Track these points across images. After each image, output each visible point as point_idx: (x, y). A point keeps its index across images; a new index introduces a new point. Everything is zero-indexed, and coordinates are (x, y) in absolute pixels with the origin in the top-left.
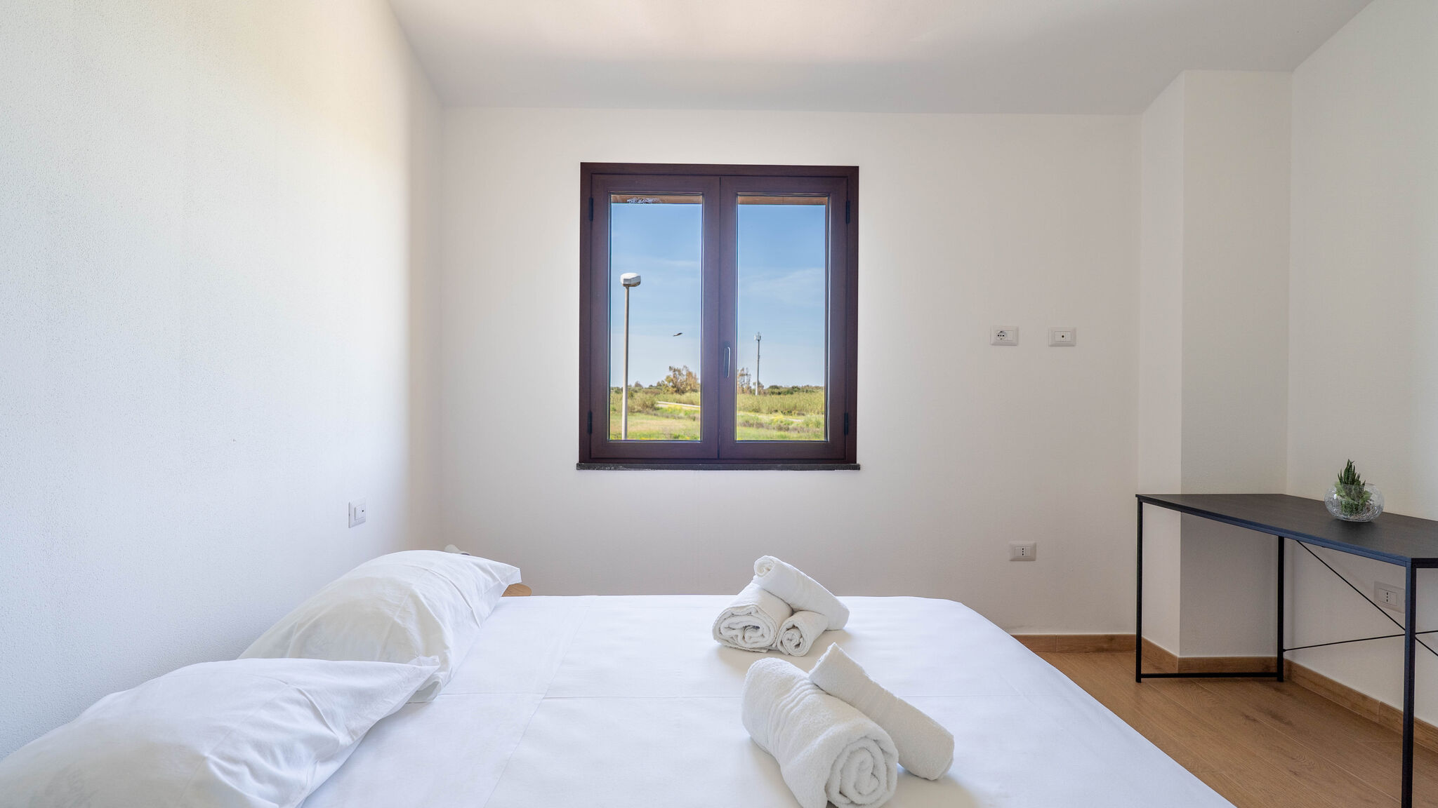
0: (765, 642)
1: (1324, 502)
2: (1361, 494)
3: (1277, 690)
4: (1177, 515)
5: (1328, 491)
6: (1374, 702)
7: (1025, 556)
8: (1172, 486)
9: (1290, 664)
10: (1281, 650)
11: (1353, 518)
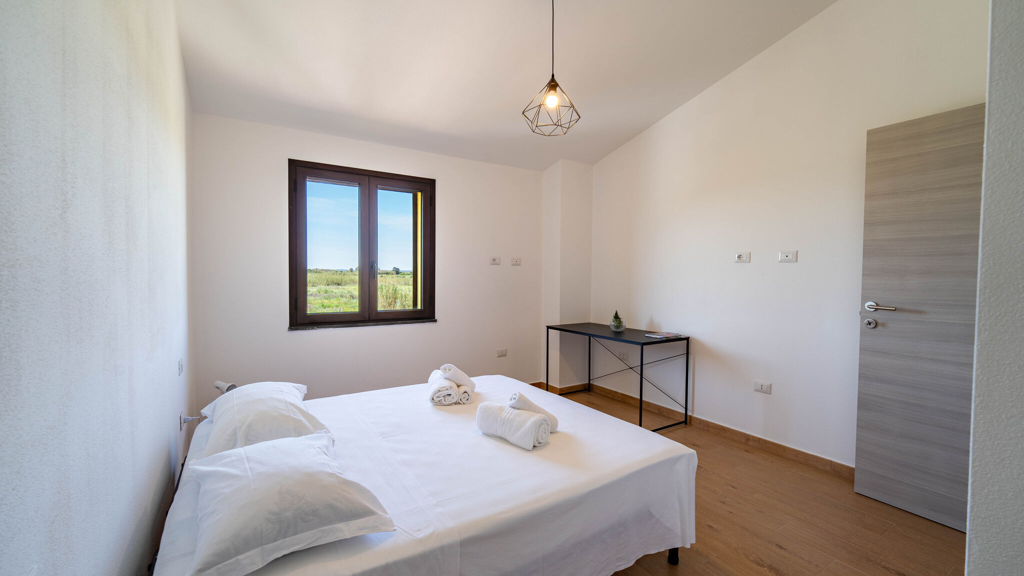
0: (454, 401)
1: (609, 326)
2: (620, 322)
3: (590, 395)
4: (558, 332)
5: (609, 321)
6: (619, 393)
7: (502, 355)
8: (557, 322)
9: (592, 384)
10: (590, 380)
11: (618, 330)
